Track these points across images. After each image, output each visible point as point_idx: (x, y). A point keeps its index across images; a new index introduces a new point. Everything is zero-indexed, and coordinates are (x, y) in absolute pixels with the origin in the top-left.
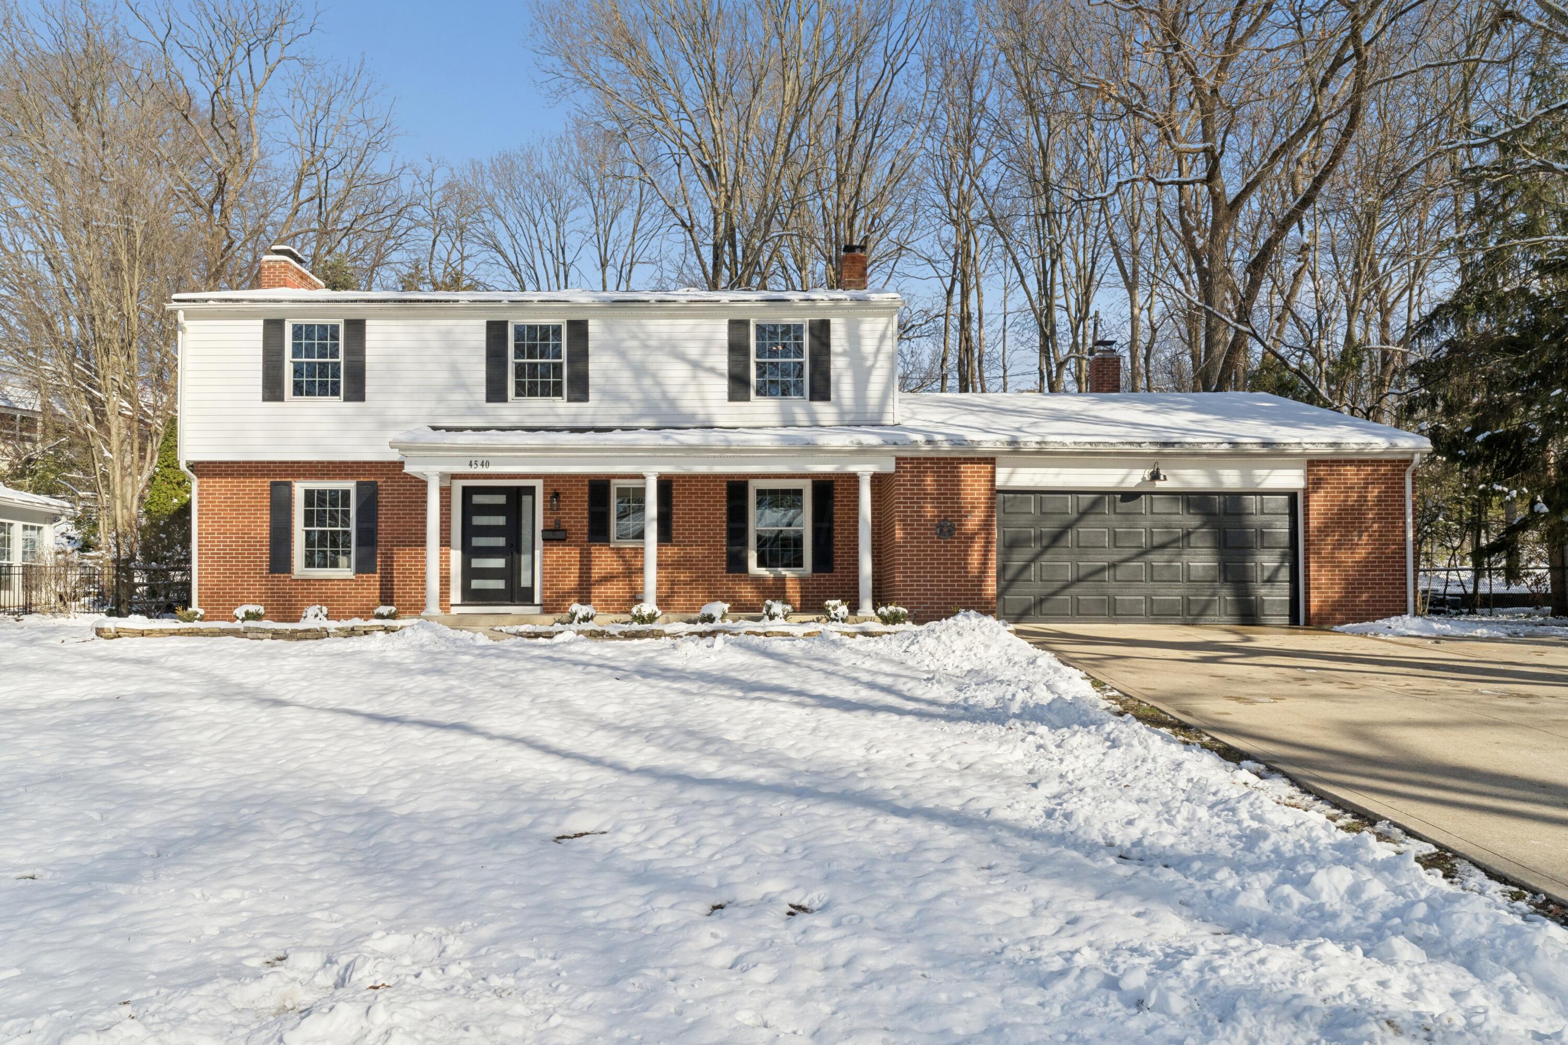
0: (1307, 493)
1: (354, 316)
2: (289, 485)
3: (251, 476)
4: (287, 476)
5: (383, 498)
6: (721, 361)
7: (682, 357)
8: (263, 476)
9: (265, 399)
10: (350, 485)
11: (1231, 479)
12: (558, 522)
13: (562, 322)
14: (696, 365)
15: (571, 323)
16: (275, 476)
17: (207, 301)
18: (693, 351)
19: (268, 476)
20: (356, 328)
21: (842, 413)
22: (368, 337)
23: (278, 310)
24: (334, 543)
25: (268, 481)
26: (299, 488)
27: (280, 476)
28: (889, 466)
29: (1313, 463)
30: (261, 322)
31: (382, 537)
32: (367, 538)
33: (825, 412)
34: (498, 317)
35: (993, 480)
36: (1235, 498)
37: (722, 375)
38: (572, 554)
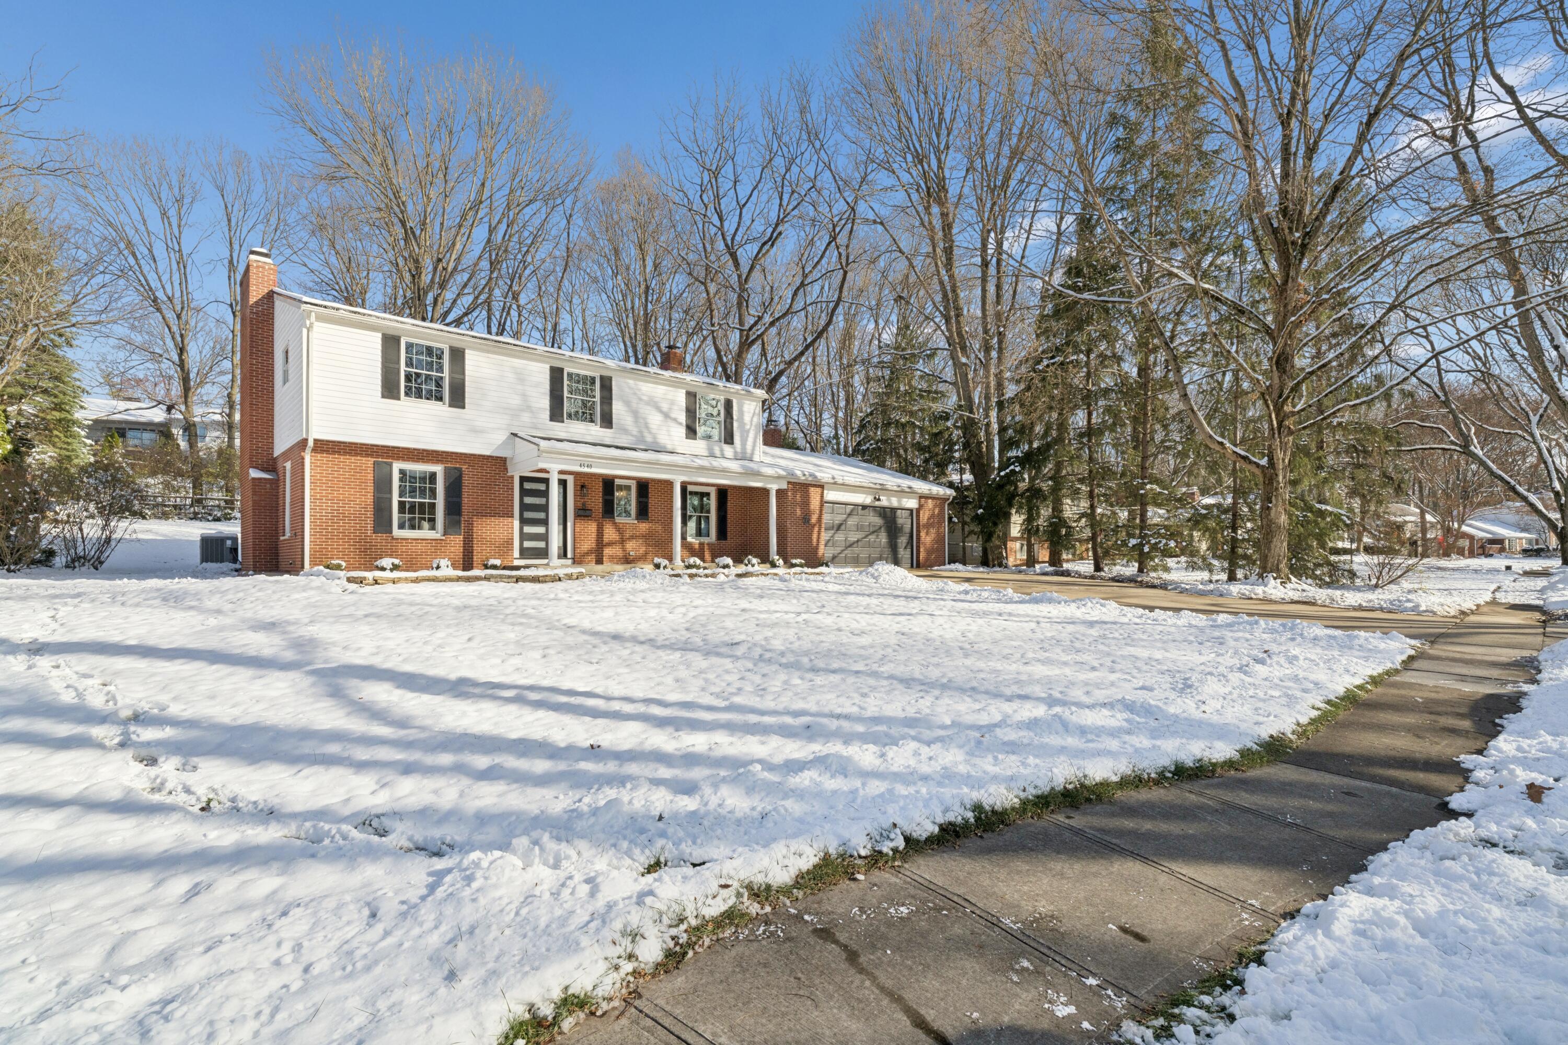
0: (918, 510)
1: (457, 344)
2: (390, 465)
3: (356, 455)
4: (388, 457)
5: (466, 481)
6: (682, 417)
7: (659, 409)
8: (367, 455)
9: (383, 396)
10: (438, 469)
11: (895, 502)
12: (584, 504)
13: (597, 375)
14: (667, 416)
15: (602, 378)
16: (378, 456)
17: (338, 309)
18: (665, 406)
19: (372, 456)
20: (458, 355)
21: (736, 452)
22: (467, 362)
23: (398, 329)
24: (422, 512)
25: (371, 460)
26: (397, 466)
27: (383, 457)
28: (784, 486)
29: (921, 497)
30: (380, 335)
31: (465, 508)
32: (454, 508)
33: (728, 450)
34: (558, 364)
35: (822, 496)
36: (894, 510)
37: (681, 424)
38: (592, 527)
